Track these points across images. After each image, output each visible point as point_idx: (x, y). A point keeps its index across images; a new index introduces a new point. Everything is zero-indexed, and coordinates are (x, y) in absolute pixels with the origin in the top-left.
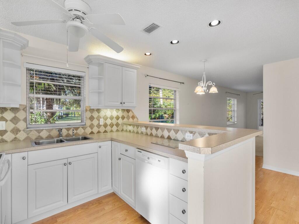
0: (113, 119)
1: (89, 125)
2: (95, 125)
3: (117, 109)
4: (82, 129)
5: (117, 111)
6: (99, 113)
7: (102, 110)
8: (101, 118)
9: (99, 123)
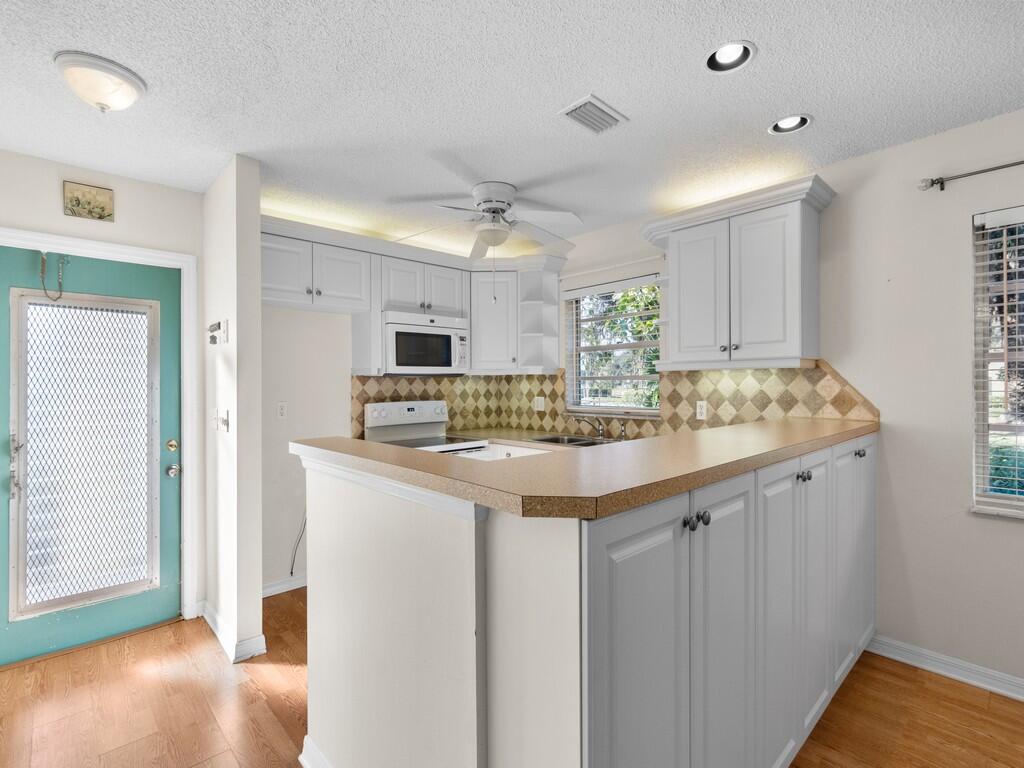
0: (743, 405)
1: (668, 417)
2: (685, 419)
3: (756, 370)
4: (652, 427)
5: (760, 375)
6: (694, 383)
7: (704, 373)
8: (702, 400)
9: (695, 414)
